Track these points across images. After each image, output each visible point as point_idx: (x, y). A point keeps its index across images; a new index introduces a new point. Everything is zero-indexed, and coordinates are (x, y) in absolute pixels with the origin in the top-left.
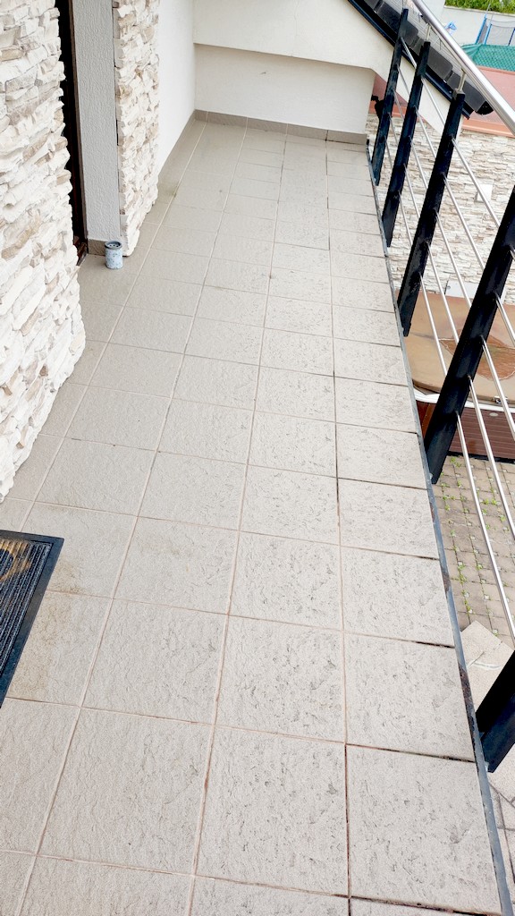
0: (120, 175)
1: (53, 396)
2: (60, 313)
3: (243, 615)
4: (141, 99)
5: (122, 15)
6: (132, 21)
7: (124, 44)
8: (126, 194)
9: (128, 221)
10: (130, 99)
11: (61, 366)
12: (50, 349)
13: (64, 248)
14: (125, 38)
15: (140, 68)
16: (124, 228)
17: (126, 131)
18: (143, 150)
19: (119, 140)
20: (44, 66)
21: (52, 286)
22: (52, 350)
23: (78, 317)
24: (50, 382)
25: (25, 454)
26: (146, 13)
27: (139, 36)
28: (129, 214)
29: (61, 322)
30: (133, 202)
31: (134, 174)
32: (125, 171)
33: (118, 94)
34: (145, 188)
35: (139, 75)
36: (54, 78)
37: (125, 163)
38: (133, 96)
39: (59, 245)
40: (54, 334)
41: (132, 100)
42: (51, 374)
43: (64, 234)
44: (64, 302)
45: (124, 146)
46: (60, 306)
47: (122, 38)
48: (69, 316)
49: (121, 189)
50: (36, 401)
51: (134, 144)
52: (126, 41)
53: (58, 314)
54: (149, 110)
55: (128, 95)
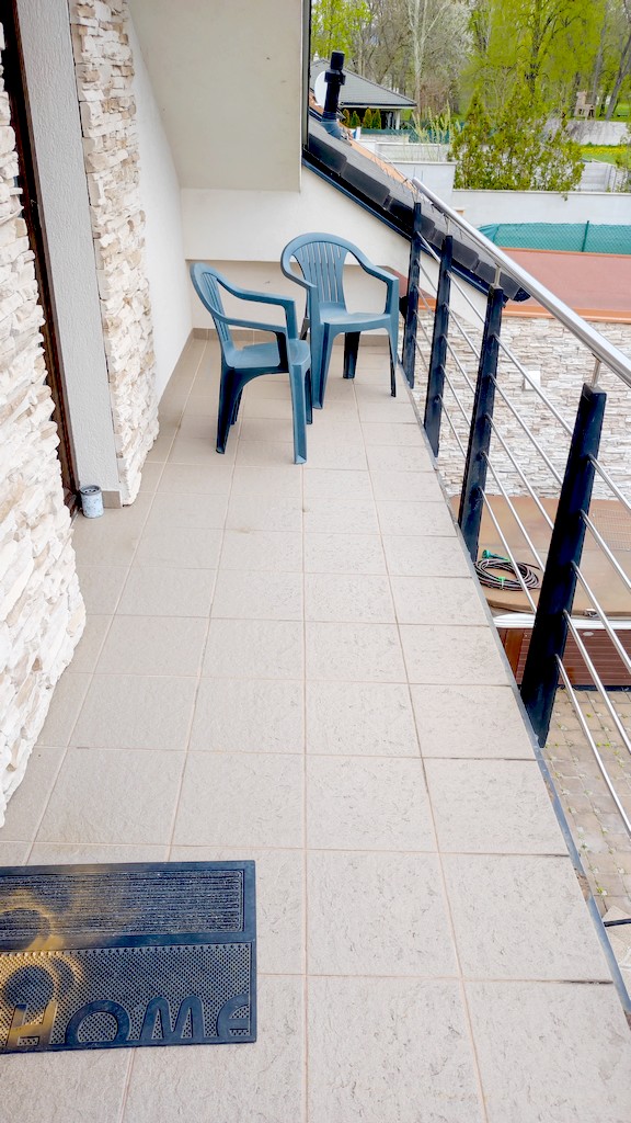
0: (113, 414)
1: (49, 694)
2: (52, 590)
3: (326, 972)
4: (132, 329)
5: (105, 245)
6: (116, 249)
7: (108, 275)
8: (123, 434)
9: (127, 465)
10: (120, 331)
11: (57, 654)
12: (43, 635)
13: (54, 512)
14: (109, 268)
15: (129, 296)
16: (123, 473)
17: (117, 366)
18: (139, 382)
19: (110, 376)
20: (19, 314)
21: (41, 559)
22: (46, 637)
23: (75, 590)
24: (44, 677)
25: (18, 777)
26: (131, 237)
27: (125, 262)
28: (128, 456)
29: (55, 600)
30: (131, 443)
31: (130, 411)
32: (120, 409)
33: (105, 328)
34: (144, 424)
35: (128, 303)
36: (32, 325)
37: (118, 401)
38: (123, 327)
39: (48, 509)
40: (47, 617)
41: (123, 332)
42: (45, 668)
43: (53, 495)
44: (58, 575)
45: (117, 382)
46: (53, 581)
47: (106, 269)
48: (64, 591)
49: (116, 429)
50: (28, 707)
51: (128, 379)
52: (111, 271)
53: (50, 591)
54: (142, 338)
55: (117, 327)
